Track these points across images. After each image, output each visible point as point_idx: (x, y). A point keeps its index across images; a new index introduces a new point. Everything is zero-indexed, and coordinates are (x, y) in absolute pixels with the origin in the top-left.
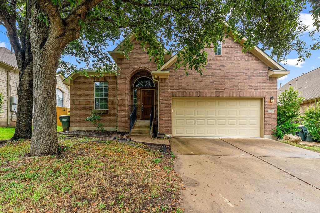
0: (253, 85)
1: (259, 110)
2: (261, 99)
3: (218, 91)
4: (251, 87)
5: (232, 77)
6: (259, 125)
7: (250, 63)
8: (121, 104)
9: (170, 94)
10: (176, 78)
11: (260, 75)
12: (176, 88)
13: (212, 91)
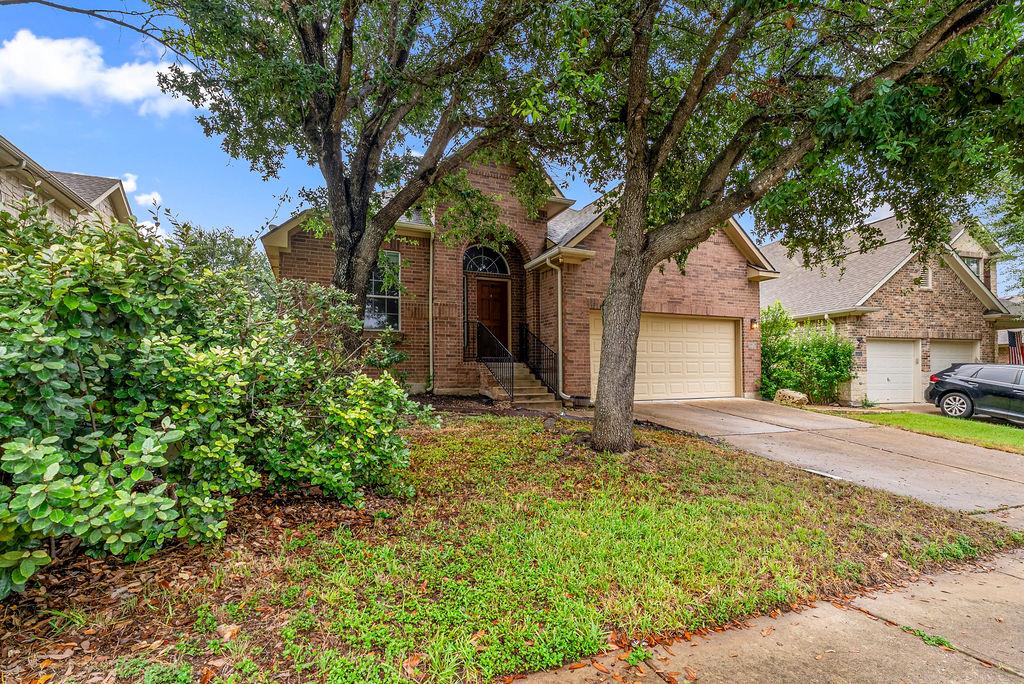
0: (727, 293)
1: (732, 342)
2: (737, 322)
3: (673, 302)
4: (723, 297)
5: (694, 273)
6: (732, 373)
7: (720, 248)
8: (446, 318)
9: (587, 301)
10: (597, 266)
11: (734, 274)
12: (597, 289)
13: (662, 301)
